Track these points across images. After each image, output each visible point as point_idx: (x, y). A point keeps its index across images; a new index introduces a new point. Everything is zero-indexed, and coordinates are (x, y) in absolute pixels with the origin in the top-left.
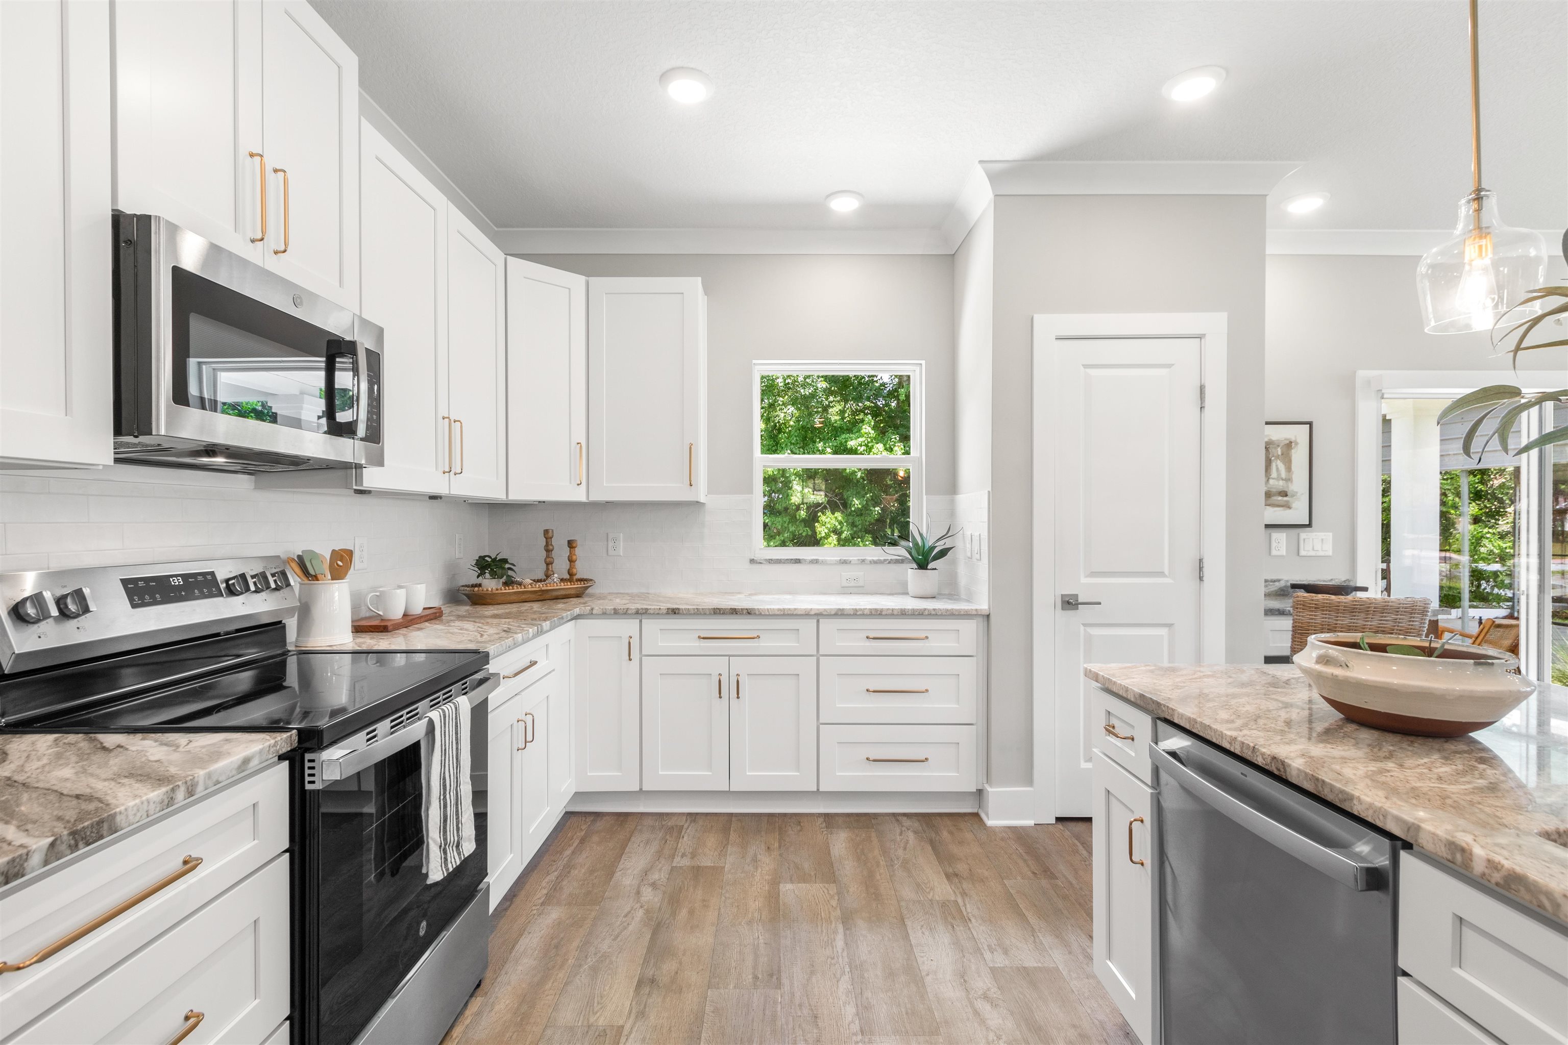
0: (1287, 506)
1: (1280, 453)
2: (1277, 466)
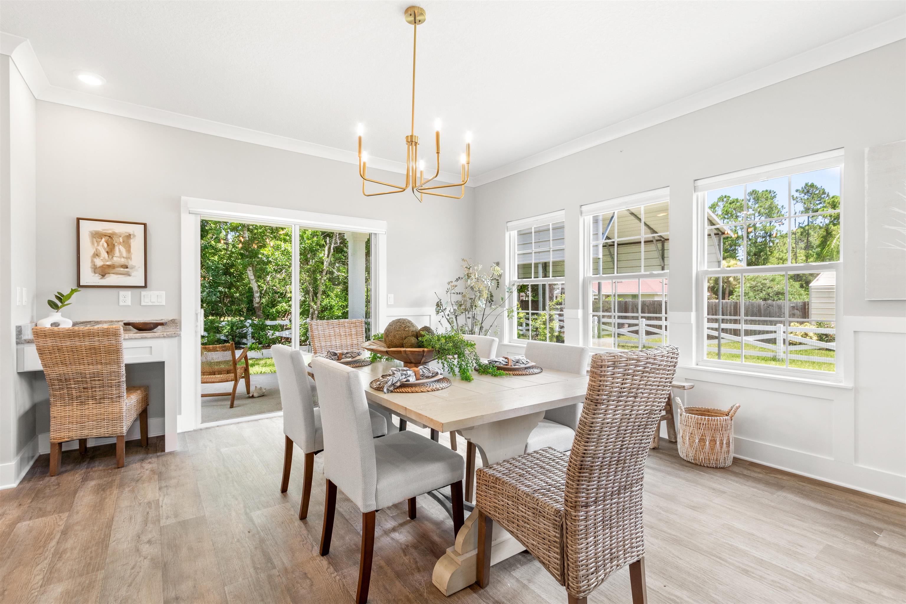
0: (128, 275)
1: (121, 241)
2: (119, 249)
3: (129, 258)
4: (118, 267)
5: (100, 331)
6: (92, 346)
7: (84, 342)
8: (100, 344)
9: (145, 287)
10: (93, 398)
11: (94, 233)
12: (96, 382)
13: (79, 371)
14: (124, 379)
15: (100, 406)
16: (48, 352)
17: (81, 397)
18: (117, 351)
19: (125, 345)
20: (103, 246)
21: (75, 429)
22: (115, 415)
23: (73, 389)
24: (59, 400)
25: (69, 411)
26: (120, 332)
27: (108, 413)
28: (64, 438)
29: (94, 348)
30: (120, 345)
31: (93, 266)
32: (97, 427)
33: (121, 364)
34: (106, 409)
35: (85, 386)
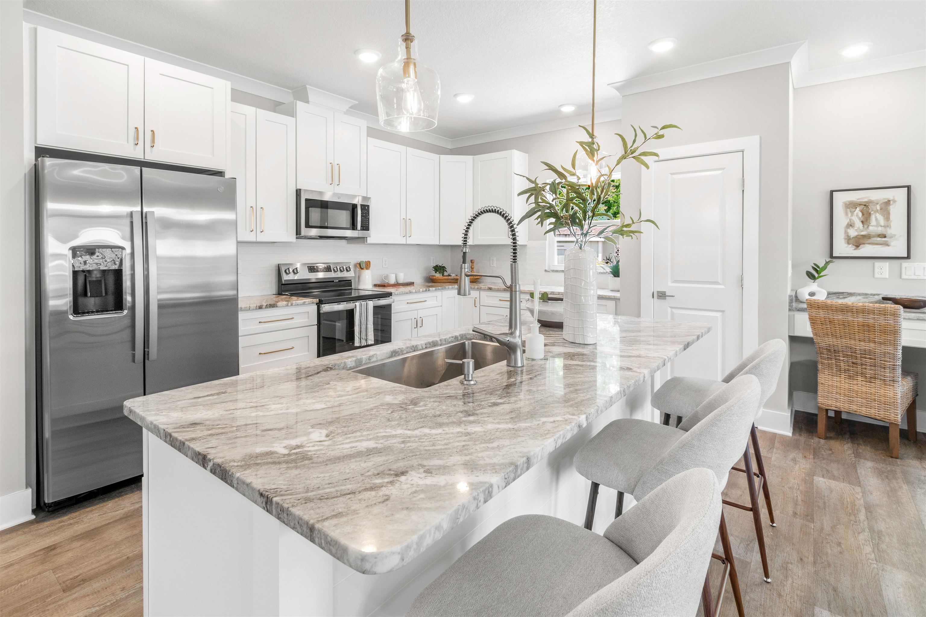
0: (886, 244)
1: (879, 208)
3: (887, 226)
4: (874, 237)
6: (866, 323)
7: (857, 318)
8: (875, 323)
9: (909, 257)
10: (863, 375)
12: (867, 360)
13: (849, 345)
14: (899, 363)
15: (870, 385)
16: (819, 322)
17: (849, 371)
18: (895, 332)
19: (905, 325)
20: (857, 215)
21: (843, 401)
22: (888, 399)
23: (841, 362)
24: (827, 369)
25: (837, 381)
26: (900, 312)
27: (880, 395)
28: (832, 407)
29: (868, 325)
30: (898, 326)
31: (847, 237)
32: (867, 405)
33: (898, 347)
34: (878, 390)
35: (854, 361)
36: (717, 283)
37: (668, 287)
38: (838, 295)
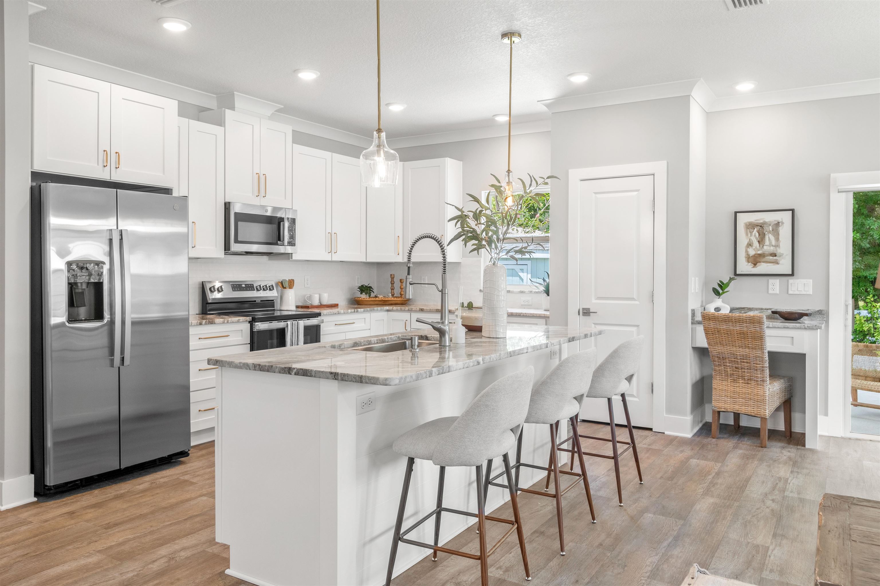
0: (777, 263)
1: (771, 229)
2: (769, 237)
3: (777, 246)
4: (767, 256)
5: (747, 318)
6: (742, 331)
7: (736, 327)
8: (747, 330)
9: (792, 275)
10: (743, 377)
11: (748, 224)
12: (745, 364)
13: (732, 352)
14: (767, 365)
15: (748, 386)
16: (711, 332)
17: (733, 375)
18: (760, 338)
19: (768, 332)
20: (755, 236)
21: (729, 403)
22: (760, 397)
23: (728, 367)
24: (718, 375)
25: (725, 385)
26: (763, 320)
27: (754, 394)
28: (721, 408)
29: (743, 333)
30: (763, 332)
31: (747, 256)
32: (745, 404)
33: (764, 350)
34: (753, 390)
35: (737, 366)
36: (633, 299)
37: (592, 304)
38: (740, 310)
